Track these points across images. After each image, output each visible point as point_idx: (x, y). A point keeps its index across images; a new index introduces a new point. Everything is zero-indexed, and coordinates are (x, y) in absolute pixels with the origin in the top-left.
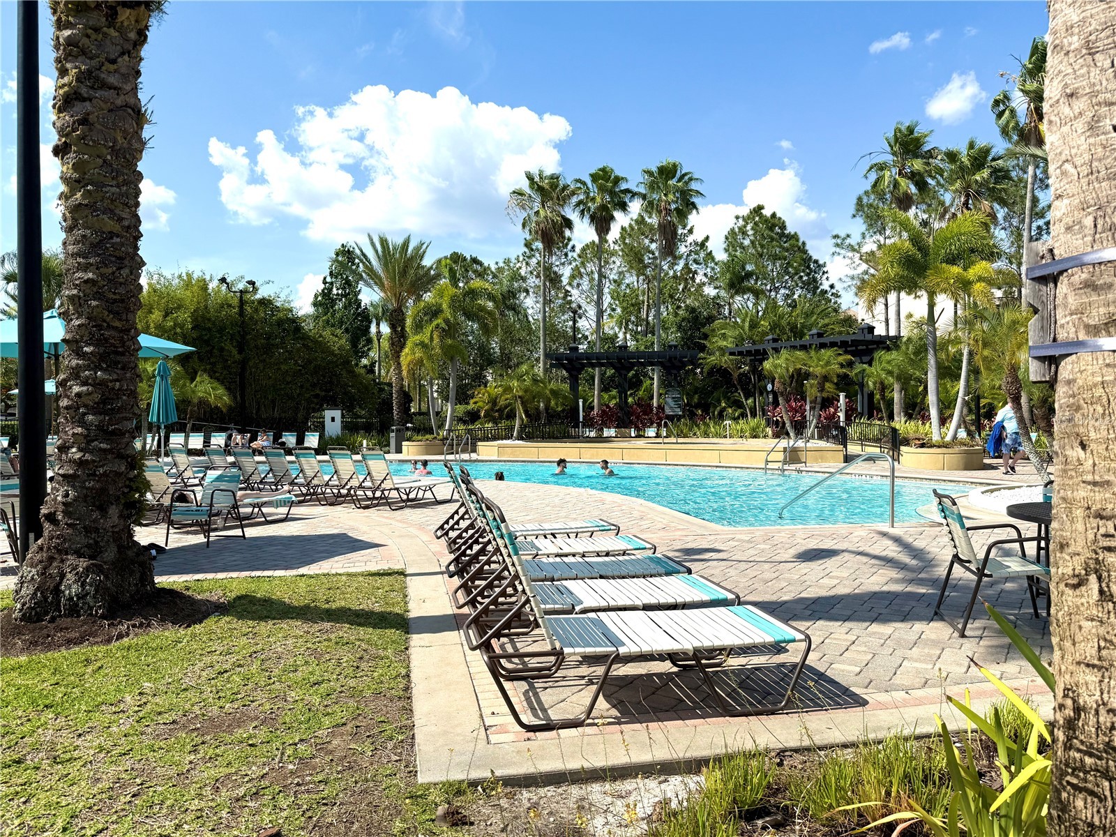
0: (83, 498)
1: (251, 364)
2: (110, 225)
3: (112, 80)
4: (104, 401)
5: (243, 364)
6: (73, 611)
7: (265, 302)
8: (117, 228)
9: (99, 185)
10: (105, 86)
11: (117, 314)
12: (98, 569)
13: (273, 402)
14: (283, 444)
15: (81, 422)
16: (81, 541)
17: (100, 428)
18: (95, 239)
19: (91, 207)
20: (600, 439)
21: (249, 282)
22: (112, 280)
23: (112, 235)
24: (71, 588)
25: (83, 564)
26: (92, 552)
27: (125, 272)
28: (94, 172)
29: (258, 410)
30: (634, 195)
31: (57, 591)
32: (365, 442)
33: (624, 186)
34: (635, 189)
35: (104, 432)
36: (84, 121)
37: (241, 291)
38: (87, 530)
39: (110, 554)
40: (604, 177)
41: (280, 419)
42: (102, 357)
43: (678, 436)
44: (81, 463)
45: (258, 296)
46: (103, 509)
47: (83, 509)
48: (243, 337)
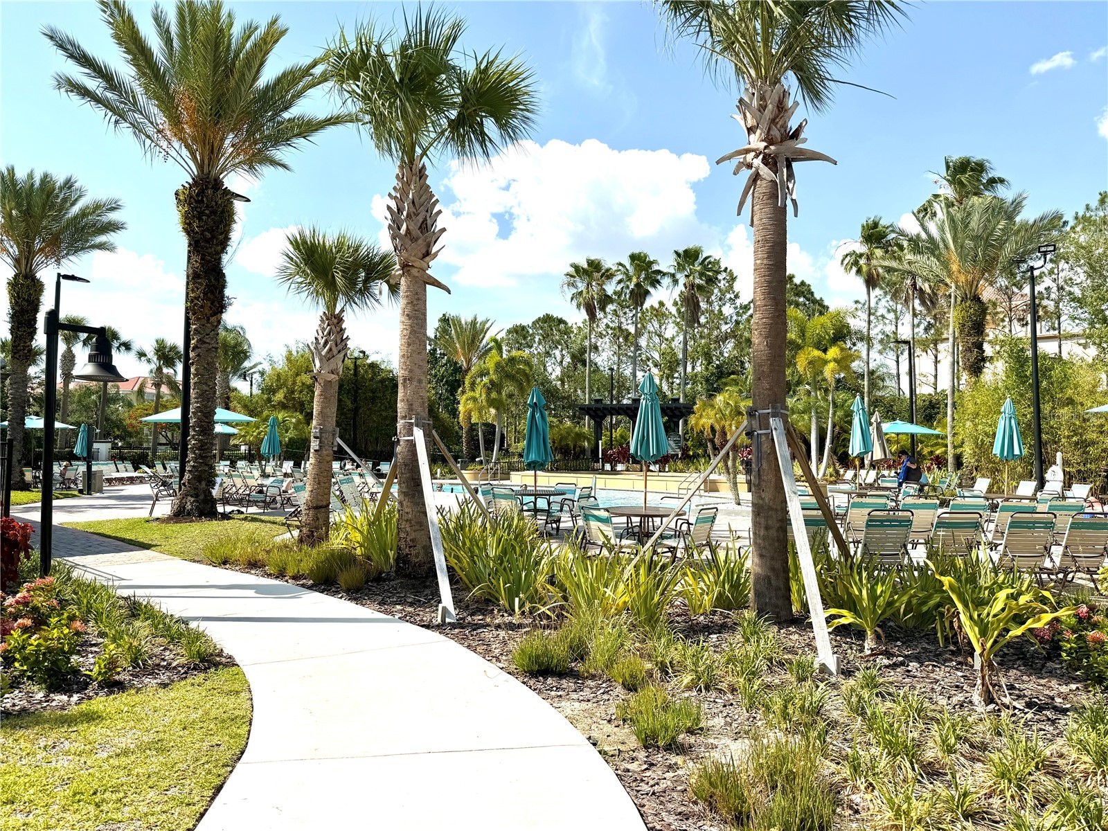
0: (194, 478)
1: (361, 411)
2: (205, 388)
3: (208, 341)
4: (202, 446)
5: (356, 410)
6: (189, 514)
7: (373, 366)
8: (208, 389)
9: (202, 375)
10: (205, 343)
11: (207, 417)
12: (197, 502)
13: (377, 439)
14: (379, 470)
15: (194, 453)
16: (192, 492)
17: (200, 455)
18: (200, 393)
19: (200, 383)
20: (614, 471)
21: (361, 352)
22: (206, 407)
23: (206, 391)
24: (189, 507)
25: (192, 499)
26: (196, 496)
27: (210, 403)
28: (201, 371)
29: (366, 444)
30: (664, 274)
31: (184, 508)
32: (439, 471)
33: (655, 267)
34: (665, 270)
35: (201, 456)
36: (198, 355)
37: (356, 358)
38: (195, 489)
39: (202, 497)
40: (640, 261)
41: (382, 452)
42: (202, 431)
43: (675, 471)
44: (193, 466)
45: (369, 361)
46: (200, 482)
47: (194, 482)
48: (356, 392)
